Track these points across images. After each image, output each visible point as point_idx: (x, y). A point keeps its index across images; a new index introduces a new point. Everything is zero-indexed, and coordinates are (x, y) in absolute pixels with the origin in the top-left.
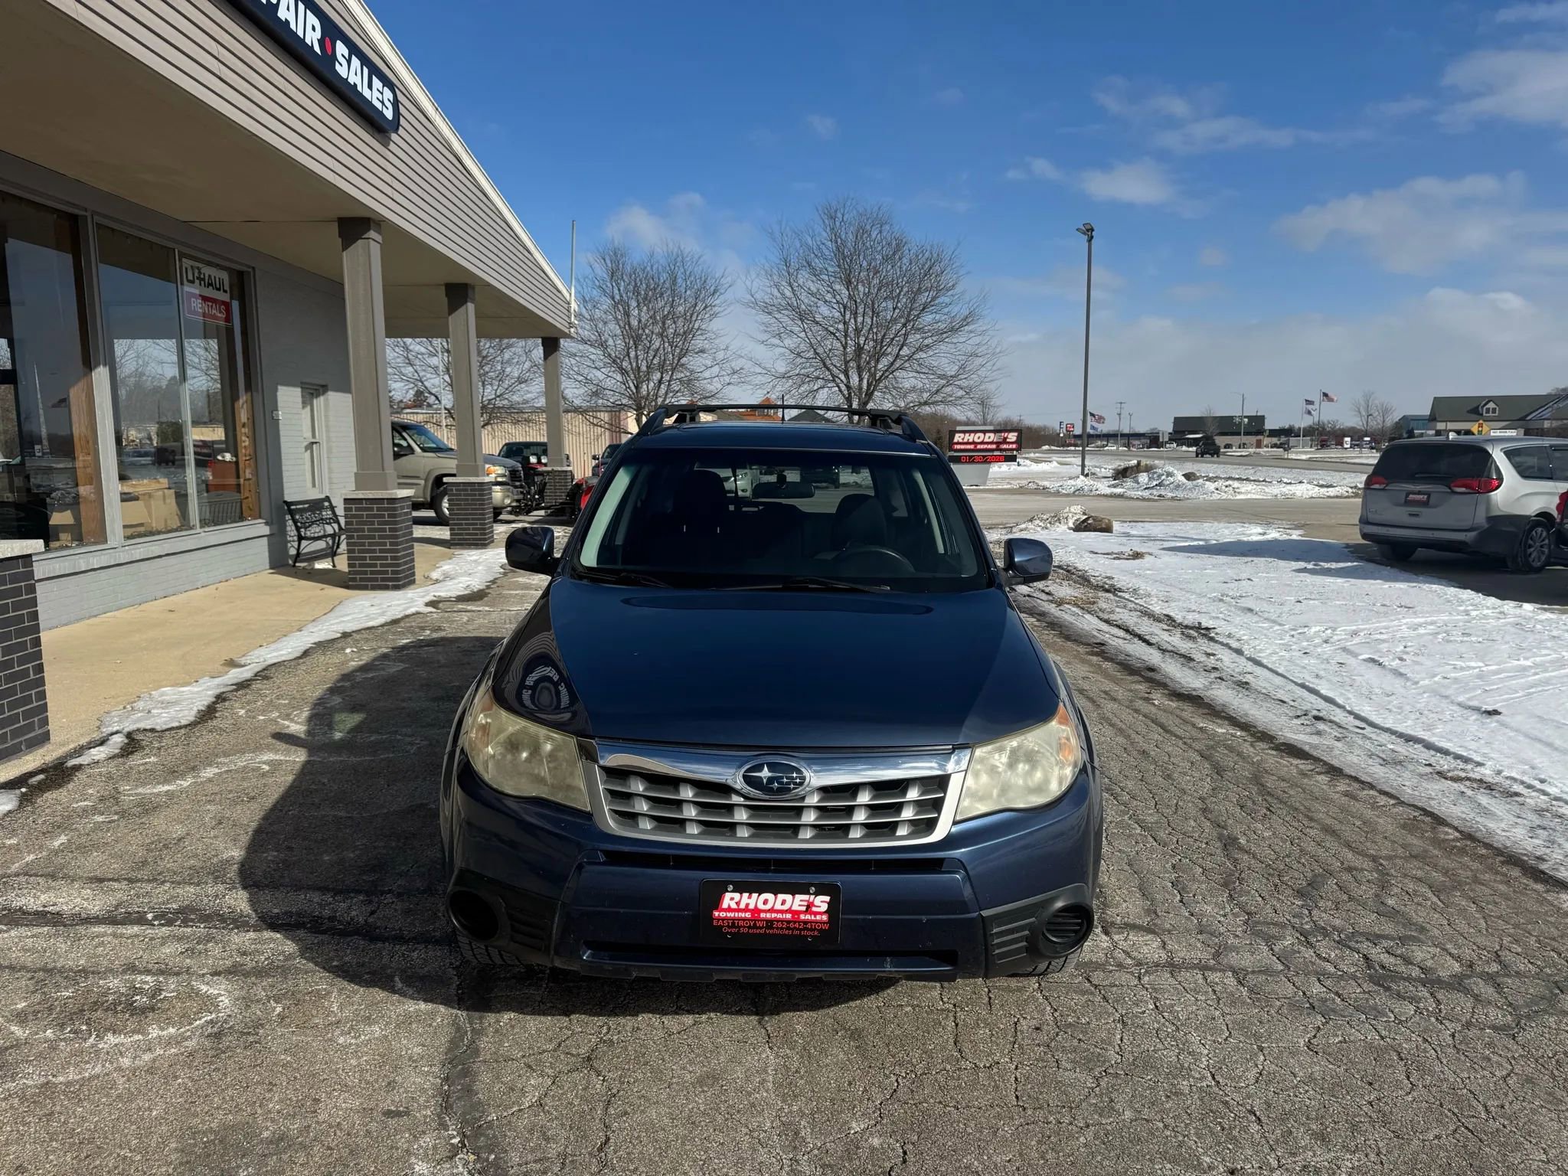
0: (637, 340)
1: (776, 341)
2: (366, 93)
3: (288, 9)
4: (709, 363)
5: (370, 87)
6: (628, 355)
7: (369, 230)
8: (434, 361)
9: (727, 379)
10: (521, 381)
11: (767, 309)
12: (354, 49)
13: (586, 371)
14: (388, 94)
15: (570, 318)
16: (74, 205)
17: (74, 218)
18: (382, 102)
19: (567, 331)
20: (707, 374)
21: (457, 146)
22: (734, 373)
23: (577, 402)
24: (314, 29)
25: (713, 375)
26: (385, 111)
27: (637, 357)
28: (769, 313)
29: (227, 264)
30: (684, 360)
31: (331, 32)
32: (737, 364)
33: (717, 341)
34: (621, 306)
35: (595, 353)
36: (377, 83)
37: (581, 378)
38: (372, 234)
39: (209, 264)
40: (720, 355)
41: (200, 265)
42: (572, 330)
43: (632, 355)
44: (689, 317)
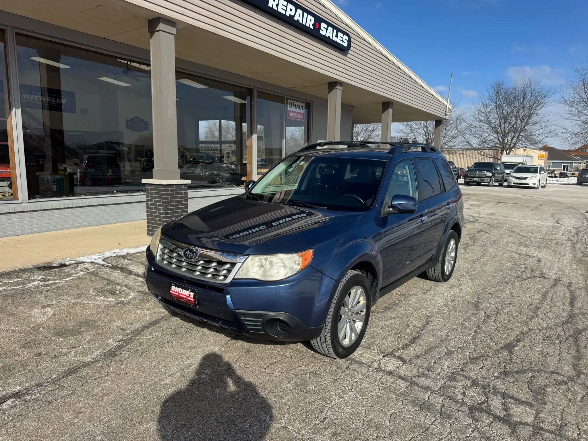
0: (506, 119)
1: (576, 118)
2: (335, 39)
3: (299, 16)
4: (538, 128)
5: (337, 36)
6: (500, 126)
7: (336, 86)
8: (420, 131)
9: (546, 135)
10: (454, 137)
11: (571, 104)
12: (329, 24)
13: (481, 134)
14: (346, 38)
15: (446, 111)
16: (250, 86)
17: (251, 89)
18: (343, 41)
19: (444, 117)
20: (537, 133)
21: (384, 51)
22: (551, 132)
23: (475, 146)
24: (311, 21)
25: (540, 133)
26: (343, 44)
27: (505, 127)
28: (572, 105)
29: (305, 101)
30: (526, 127)
31: (318, 20)
32: (553, 128)
33: (544, 118)
34: (499, 106)
35: (485, 126)
36: (340, 34)
37: (479, 136)
38: (338, 87)
39: (297, 101)
40: (544, 125)
41: (294, 101)
42: (446, 117)
43: (503, 125)
44: (531, 108)
